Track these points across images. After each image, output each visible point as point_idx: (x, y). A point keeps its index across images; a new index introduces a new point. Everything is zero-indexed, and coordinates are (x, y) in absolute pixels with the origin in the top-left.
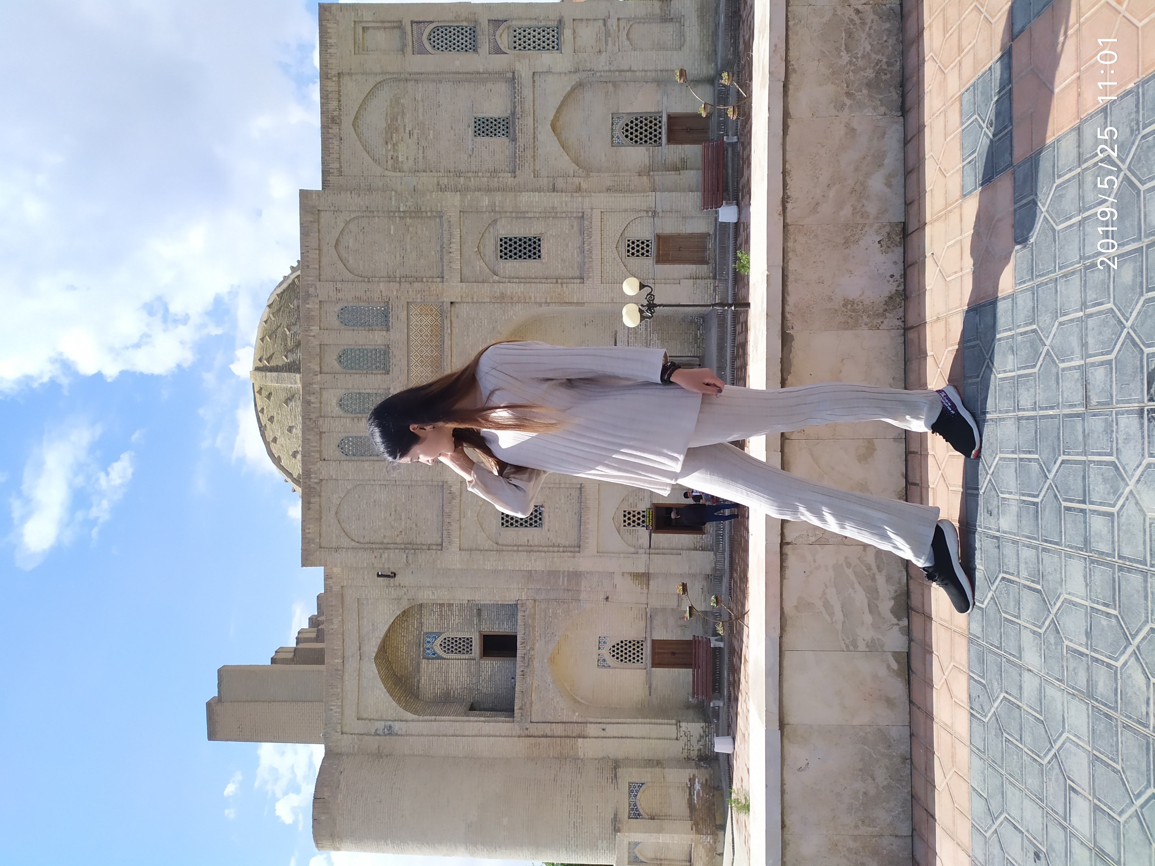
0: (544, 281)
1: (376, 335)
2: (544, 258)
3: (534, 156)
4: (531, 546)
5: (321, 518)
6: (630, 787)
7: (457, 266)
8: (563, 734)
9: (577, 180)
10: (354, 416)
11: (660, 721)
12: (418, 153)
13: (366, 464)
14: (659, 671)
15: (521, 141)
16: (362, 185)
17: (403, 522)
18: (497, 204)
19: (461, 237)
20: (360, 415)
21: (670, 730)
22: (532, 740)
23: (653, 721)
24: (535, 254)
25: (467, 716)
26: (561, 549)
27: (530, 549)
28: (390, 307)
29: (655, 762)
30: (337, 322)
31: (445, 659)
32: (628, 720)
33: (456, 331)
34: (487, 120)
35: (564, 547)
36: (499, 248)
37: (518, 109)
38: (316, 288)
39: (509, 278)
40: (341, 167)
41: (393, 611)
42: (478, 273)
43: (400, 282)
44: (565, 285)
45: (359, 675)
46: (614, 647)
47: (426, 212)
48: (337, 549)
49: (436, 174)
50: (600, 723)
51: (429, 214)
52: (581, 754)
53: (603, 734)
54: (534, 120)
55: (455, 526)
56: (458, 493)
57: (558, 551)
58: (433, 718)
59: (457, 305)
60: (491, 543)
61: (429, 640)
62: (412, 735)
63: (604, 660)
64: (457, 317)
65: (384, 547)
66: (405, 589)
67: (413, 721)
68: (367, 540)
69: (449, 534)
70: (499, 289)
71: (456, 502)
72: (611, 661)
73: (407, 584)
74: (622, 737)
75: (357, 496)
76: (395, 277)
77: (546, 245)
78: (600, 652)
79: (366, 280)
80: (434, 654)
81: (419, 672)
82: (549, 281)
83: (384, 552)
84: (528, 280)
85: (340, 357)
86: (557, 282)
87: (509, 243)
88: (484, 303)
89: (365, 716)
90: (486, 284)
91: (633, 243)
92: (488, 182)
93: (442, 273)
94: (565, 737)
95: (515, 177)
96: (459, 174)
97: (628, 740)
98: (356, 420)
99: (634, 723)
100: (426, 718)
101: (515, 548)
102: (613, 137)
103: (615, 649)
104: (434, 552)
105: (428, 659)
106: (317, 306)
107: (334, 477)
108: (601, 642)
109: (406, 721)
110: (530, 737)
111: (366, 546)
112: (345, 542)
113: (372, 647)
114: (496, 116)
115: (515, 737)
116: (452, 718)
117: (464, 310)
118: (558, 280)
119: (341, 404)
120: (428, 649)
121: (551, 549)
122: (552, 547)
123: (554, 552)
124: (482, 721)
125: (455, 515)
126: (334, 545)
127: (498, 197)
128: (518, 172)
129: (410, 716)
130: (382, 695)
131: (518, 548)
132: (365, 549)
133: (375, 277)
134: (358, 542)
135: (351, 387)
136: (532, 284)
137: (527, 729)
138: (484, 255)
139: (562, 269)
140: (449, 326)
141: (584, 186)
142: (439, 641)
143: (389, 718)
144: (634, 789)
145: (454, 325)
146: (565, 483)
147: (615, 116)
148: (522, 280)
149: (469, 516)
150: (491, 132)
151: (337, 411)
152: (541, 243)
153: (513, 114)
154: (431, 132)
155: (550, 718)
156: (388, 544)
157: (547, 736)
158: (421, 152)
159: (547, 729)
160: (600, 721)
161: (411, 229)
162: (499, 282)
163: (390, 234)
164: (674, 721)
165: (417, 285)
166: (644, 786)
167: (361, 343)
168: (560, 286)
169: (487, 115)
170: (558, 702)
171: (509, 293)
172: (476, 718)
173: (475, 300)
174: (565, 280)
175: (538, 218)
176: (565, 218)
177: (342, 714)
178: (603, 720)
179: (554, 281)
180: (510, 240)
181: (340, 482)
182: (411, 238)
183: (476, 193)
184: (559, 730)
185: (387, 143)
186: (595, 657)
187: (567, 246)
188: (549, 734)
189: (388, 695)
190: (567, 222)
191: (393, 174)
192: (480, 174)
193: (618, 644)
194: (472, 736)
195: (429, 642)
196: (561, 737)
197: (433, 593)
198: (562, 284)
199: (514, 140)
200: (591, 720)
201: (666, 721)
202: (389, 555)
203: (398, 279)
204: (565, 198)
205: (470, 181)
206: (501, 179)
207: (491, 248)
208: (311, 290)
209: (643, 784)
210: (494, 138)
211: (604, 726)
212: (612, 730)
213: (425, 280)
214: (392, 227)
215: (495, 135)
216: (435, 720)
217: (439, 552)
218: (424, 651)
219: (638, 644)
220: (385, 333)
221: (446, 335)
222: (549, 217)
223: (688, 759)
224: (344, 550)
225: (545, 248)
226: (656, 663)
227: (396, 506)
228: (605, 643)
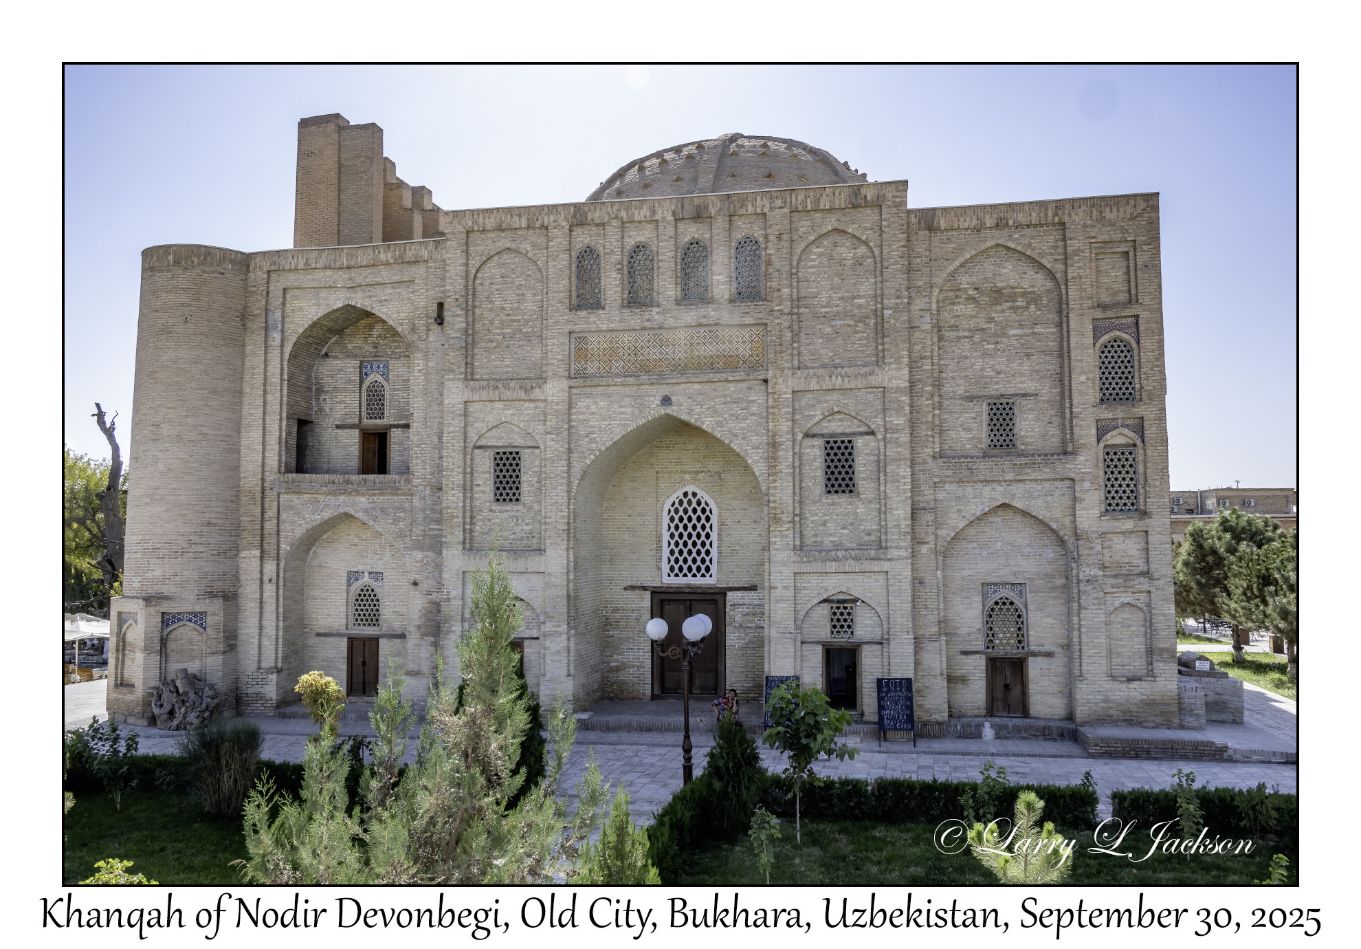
0: (797, 498)
1: (724, 287)
2: (827, 498)
3: (963, 482)
4: (472, 489)
5: (503, 231)
6: (201, 613)
7: (813, 385)
8: (266, 532)
9: (931, 538)
10: (625, 264)
11: (280, 649)
12: (964, 330)
13: (565, 282)
14: (344, 643)
15: (982, 467)
16: (919, 260)
17: (498, 331)
18: (895, 435)
19: (851, 389)
20: (626, 271)
21: (269, 660)
22: (258, 496)
23: (280, 640)
24: (833, 486)
25: (288, 418)
26: (468, 527)
27: (467, 488)
28: (761, 303)
29: (233, 642)
30: (740, 236)
31: (360, 390)
32: (281, 610)
33: (732, 387)
34: (1011, 419)
35: (471, 531)
36: (839, 440)
37: (1023, 460)
38: (782, 208)
39: (801, 455)
40: (942, 231)
41: (401, 324)
42: (807, 413)
43: (791, 313)
44: (791, 525)
45: (330, 287)
46: (373, 590)
47: (883, 344)
48: (467, 252)
49: (935, 354)
50: (278, 576)
51: (880, 347)
52: (243, 554)
53: (266, 578)
54: (1010, 481)
55: (494, 395)
56: (532, 397)
57: (464, 523)
58: (286, 377)
59: (764, 388)
60: (475, 440)
61: (381, 366)
62: (266, 354)
63: (357, 579)
64: (749, 388)
65: (469, 310)
66: (425, 337)
67: (282, 353)
68: (479, 288)
69: (483, 388)
70: (785, 439)
71: (522, 394)
72: (356, 586)
73: (431, 339)
74: (261, 603)
75: (530, 273)
76: (798, 307)
77: (843, 500)
78: (366, 574)
79: (794, 271)
80: (366, 374)
81: (347, 357)
82: (797, 505)
83: (462, 309)
84: (797, 478)
85: (697, 243)
86: (796, 515)
87: (846, 452)
88: (767, 422)
89: (288, 296)
90: (790, 423)
91: (849, 614)
92: (927, 422)
93: (806, 368)
94: (262, 535)
95: (934, 457)
96: (938, 384)
97: (258, 610)
98: (619, 266)
99: (277, 617)
100: (286, 367)
101: (468, 470)
102: (995, 584)
103: (370, 592)
104: (463, 370)
105: (360, 367)
106: (759, 211)
107: (550, 244)
108: (377, 576)
109: (282, 346)
110: (263, 493)
111: (470, 288)
112: (474, 263)
113: (360, 300)
114: (1015, 431)
115: (263, 475)
116: (285, 399)
117: (758, 397)
118: (799, 519)
119: (639, 248)
120: (371, 367)
121: (468, 514)
122: (470, 516)
123: (464, 517)
124: (280, 435)
125: (508, 394)
126: (472, 249)
127: (905, 437)
128: (940, 461)
129: (288, 349)
130: (310, 316)
131: (469, 472)
132: (466, 287)
133: (798, 282)
134: (475, 277)
135: (660, 258)
136: (791, 484)
137: (271, 489)
138: (829, 421)
139: (813, 522)
140: (737, 378)
141: (924, 549)
142: (380, 379)
143: (286, 326)
144: (198, 618)
145: (739, 385)
146: (546, 531)
147: (1019, 587)
148: (797, 471)
149: (506, 412)
150: (995, 425)
151: (630, 242)
152: (847, 494)
153: (1020, 454)
154: (993, 346)
155: (283, 516)
156: (473, 314)
157: (263, 512)
158: (966, 334)
159: (270, 513)
160: (281, 575)
161: (861, 325)
162: (794, 441)
163: (855, 298)
164: (280, 665)
165: (789, 335)
166: (201, 630)
167: (714, 268)
168: (790, 519)
169: (1017, 420)
170: (300, 525)
171: (780, 453)
172: (284, 428)
173: (771, 410)
174: (798, 526)
175: (878, 489)
176: (880, 524)
177: (290, 270)
178: (281, 581)
179: (797, 512)
180: (850, 454)
181: (545, 251)
182: (849, 326)
183: (908, 408)
184: (270, 527)
185: (976, 289)
186: (360, 568)
187: (843, 528)
188: (266, 516)
189: (310, 323)
190: (874, 527)
191: (934, 299)
192: (937, 412)
193: (375, 596)
194: (264, 424)
195: (379, 367)
196: (262, 529)
197: (420, 371)
198: (793, 522)
199: (985, 456)
200: (282, 565)
201: (280, 655)
202: (458, 315)
203: (796, 311)
204: (905, 524)
205: (927, 400)
206: (931, 439)
207: (836, 426)
208: (779, 203)
209: (205, 628)
210: (985, 429)
211: (274, 581)
212: (269, 590)
213: (796, 345)
214: (864, 301)
215: (992, 430)
216: (282, 380)
217: (462, 376)
218: (369, 362)
219: (375, 620)
220: (727, 296)
221: (725, 375)
222: (880, 503)
223: (237, 681)
224: (464, 261)
225: (843, 499)
226: (352, 641)
227: (518, 321)
228: (376, 580)
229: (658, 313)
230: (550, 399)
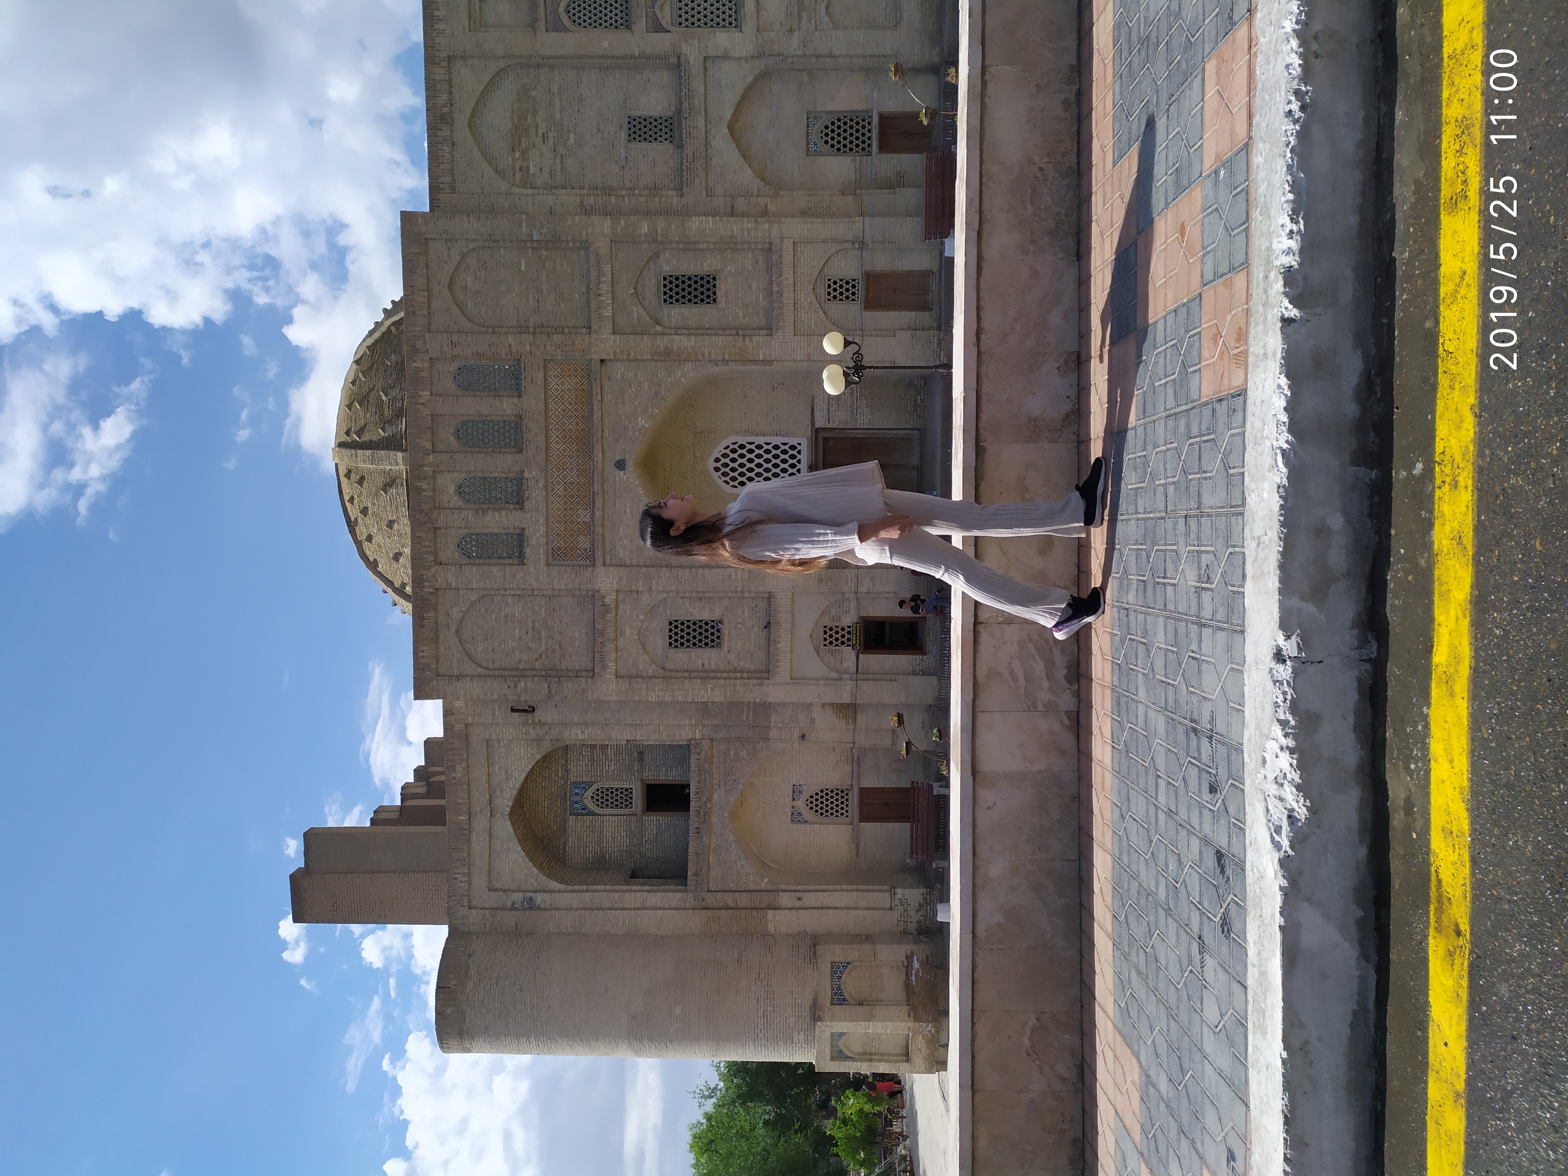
0: (720, 332)
1: (505, 402)
2: (721, 302)
3: (707, 168)
4: (707, 671)
5: (438, 638)
6: (832, 967)
7: (608, 313)
8: (749, 905)
9: (761, 200)
10: (477, 507)
11: (871, 887)
12: (555, 163)
13: (495, 569)
14: (869, 827)
15: (689, 150)
16: (482, 205)
17: (544, 644)
18: (659, 231)
19: (612, 274)
20: (485, 506)
21: (882, 898)
22: (710, 913)
23: (862, 887)
24: (708, 297)
25: (628, 885)
26: (745, 675)
27: (705, 675)
28: (522, 365)
29: (863, 937)
30: (453, 386)
31: (598, 815)
32: (830, 887)
33: (608, 397)
34: (645, 120)
35: (748, 672)
36: (663, 289)
37: (685, 106)
38: (425, 342)
39: (676, 328)
40: (454, 181)
41: (532, 755)
42: (636, 321)
43: (534, 334)
44: (747, 338)
45: (490, 835)
46: (812, 797)
47: (568, 242)
48: (459, 677)
49: (578, 192)
50: (795, 891)
51: (571, 245)
52: (771, 929)
53: (798, 904)
54: (706, 120)
55: (610, 647)
56: (613, 606)
57: (741, 678)
58: (585, 887)
59: (609, 364)
60: (656, 668)
61: (577, 791)
62: (559, 909)
63: (800, 814)
64: (609, 379)
65: (519, 673)
66: (547, 727)
67: (559, 891)
68: (497, 664)
69: (602, 658)
70: (662, 342)
71: (610, 616)
72: (807, 814)
73: (549, 720)
74: (822, 908)
75: (483, 610)
76: (528, 327)
77: (723, 286)
78: (795, 803)
79: (490, 330)
80: (584, 809)
81: (565, 830)
82: (727, 332)
83: (519, 681)
84: (700, 331)
85: (458, 431)
86: (737, 334)
87: (675, 282)
88: (644, 361)
89: (498, 886)
90: (646, 337)
91: (835, 283)
92: (647, 202)
93: (590, 321)
94: (752, 908)
95: (682, 196)
96: (608, 191)
97: (830, 911)
98: (480, 512)
99: (838, 891)
100: (576, 887)
101: (687, 674)
102: (808, 143)
103: (813, 800)
104: (583, 680)
105: (577, 815)
106: (427, 365)
107: (454, 585)
108: (796, 791)
109: (551, 892)
110: (707, 909)
111: (497, 673)
112: (469, 668)
113: (505, 801)
114: (656, 114)
115: (689, 909)
116: (608, 887)
117: (619, 370)
118: (740, 331)
119: (460, 491)
120: (577, 803)
121: (732, 675)
122: (734, 673)
123: (735, 678)
124: (647, 891)
125: (610, 632)
126: (456, 671)
127: (661, 224)
128: (686, 190)
129: (555, 885)
130: (520, 860)
131: (690, 674)
132: (496, 677)
133: (502, 327)
134: (486, 668)
135: (472, 468)
136: (706, 337)
137: (703, 900)
138: (644, 299)
139: (744, 317)
140: (599, 390)
141: (772, 208)
142: (589, 793)
143: (529, 888)
144: (838, 970)
145: (606, 389)
146: (750, 592)
147: (811, 116)
148: (693, 331)
149: (628, 634)
150: (650, 136)
151: (455, 501)
152: (717, 282)
153: (679, 111)
154: (572, 135)
155: (732, 886)
156: (525, 670)
157: (728, 908)
158: (558, 162)
159: (729, 900)
160: (794, 888)
161: (547, 264)
162: (663, 334)
163: (520, 270)
164: (887, 887)
165: (556, 337)
166: (850, 966)
167: (485, 413)
168: (741, 339)
169: (645, 113)
170: (742, 866)
171: (675, 348)
172: (639, 888)
173: (632, 356)
174: (747, 332)
175: (712, 251)
176: (747, 250)
177: (470, 883)
178: (799, 888)
179: (734, 332)
180: (677, 279)
181: (461, 591)
182: (548, 276)
183: (632, 217)
184: (743, 900)
185: (513, 150)
186: (788, 810)
187: (750, 286)
188: (732, 905)
189: (527, 859)
190: (750, 255)
191: (523, 191)
192: (636, 192)
193: (817, 794)
194: (634, 909)
195: (577, 794)
196: (746, 909)
197: (583, 732)
198: (744, 336)
199: (680, 146)
200: (784, 887)
201: (877, 887)
202: (525, 684)
203: (532, 330)
204: (748, 224)
205: (624, 201)
206: (664, 199)
207: (651, 289)
208: (419, 344)
209: (848, 964)
210: (654, 145)
211: (799, 895)
212: (809, 899)
213: (566, 330)
214: (523, 261)
215: (656, 139)
216: (588, 891)
217: (590, 680)
218: (571, 805)
219: (842, 793)
220: (515, 400)
221: (595, 403)
222: (726, 250)
223: (905, 932)
224: (468, 678)
225: (722, 289)
226: (865, 817)
227: (533, 622)
228: (801, 792)
229: (530, 472)
230: (615, 587)
